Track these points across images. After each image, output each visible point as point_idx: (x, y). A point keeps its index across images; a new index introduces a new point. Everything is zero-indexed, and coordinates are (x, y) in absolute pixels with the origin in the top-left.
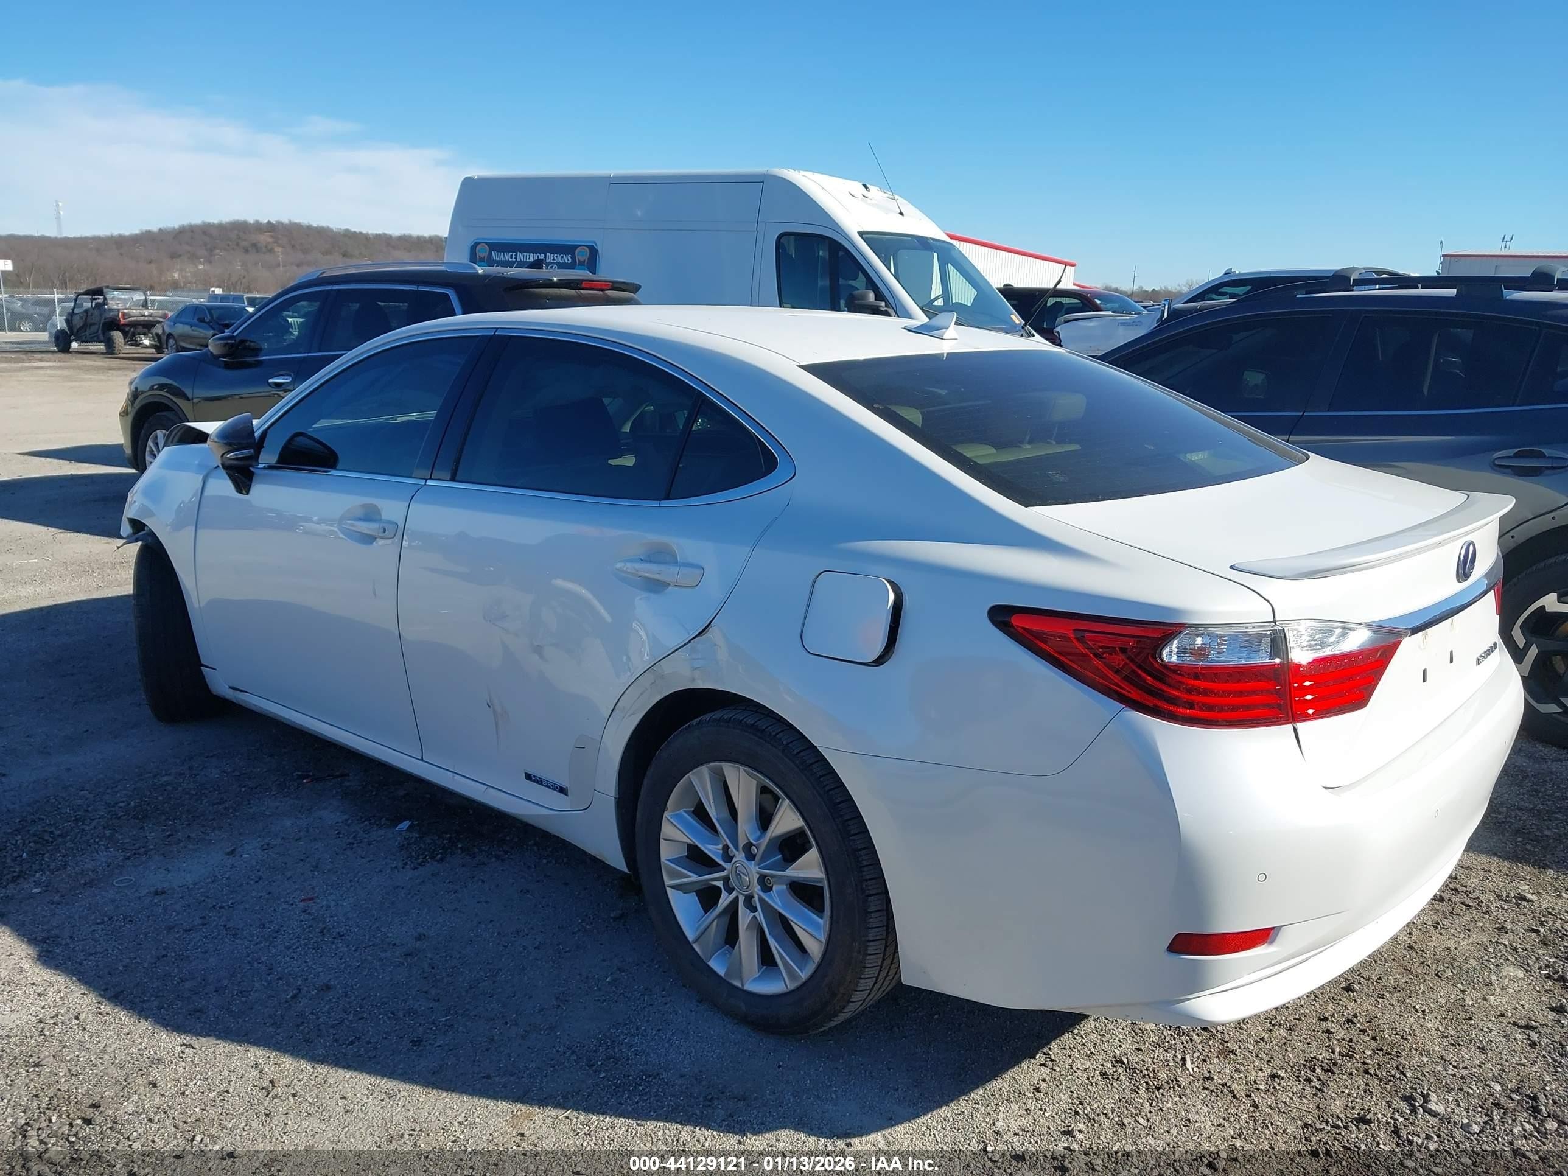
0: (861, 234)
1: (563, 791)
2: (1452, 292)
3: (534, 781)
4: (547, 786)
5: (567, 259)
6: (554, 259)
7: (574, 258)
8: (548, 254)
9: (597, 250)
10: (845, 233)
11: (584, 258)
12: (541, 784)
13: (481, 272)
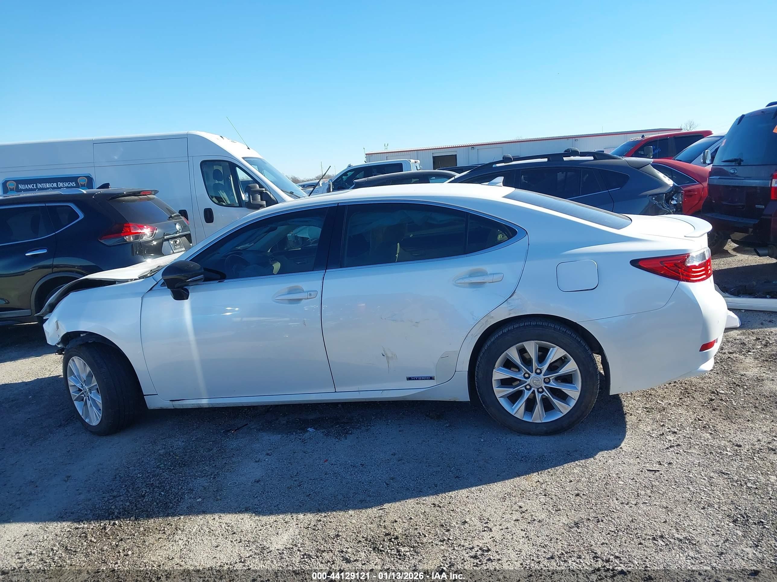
0: (244, 158)
1: (431, 378)
2: (546, 160)
3: (413, 380)
4: (422, 379)
5: (73, 184)
6: (63, 185)
7: (77, 183)
8: (59, 183)
9: (92, 178)
10: (235, 158)
11: (85, 183)
12: (418, 379)
13: (85, 192)
